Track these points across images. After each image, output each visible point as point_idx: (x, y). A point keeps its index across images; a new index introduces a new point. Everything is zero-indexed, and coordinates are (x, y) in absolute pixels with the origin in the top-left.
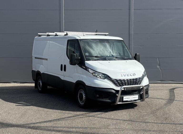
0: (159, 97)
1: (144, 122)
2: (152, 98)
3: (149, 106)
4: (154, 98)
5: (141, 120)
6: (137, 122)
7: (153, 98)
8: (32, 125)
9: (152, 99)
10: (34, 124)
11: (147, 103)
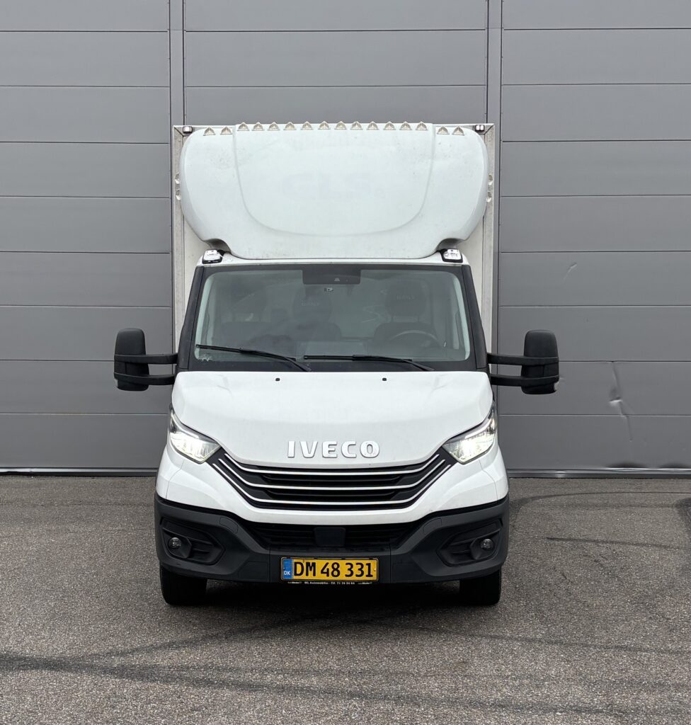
0: (641, 539)
1: (622, 647)
2: (612, 542)
3: (614, 576)
4: (624, 543)
5: (602, 638)
6: (587, 646)
7: (616, 543)
8: (117, 662)
9: (616, 546)
10: (123, 654)
11: (602, 565)
